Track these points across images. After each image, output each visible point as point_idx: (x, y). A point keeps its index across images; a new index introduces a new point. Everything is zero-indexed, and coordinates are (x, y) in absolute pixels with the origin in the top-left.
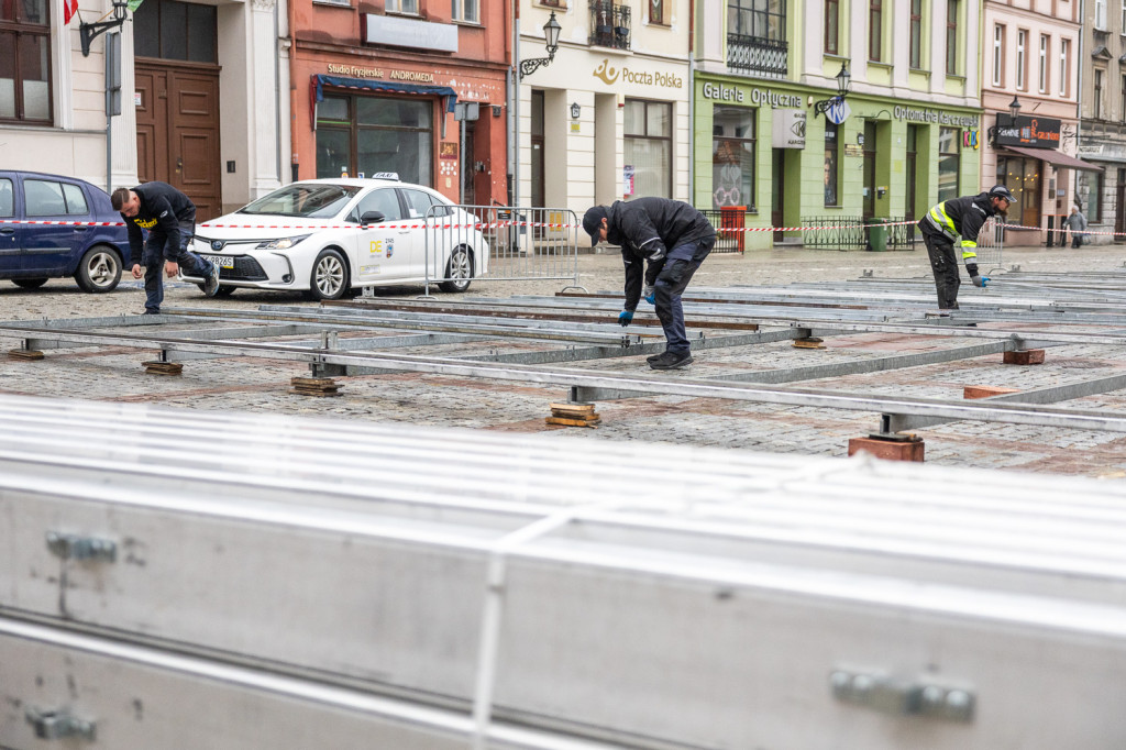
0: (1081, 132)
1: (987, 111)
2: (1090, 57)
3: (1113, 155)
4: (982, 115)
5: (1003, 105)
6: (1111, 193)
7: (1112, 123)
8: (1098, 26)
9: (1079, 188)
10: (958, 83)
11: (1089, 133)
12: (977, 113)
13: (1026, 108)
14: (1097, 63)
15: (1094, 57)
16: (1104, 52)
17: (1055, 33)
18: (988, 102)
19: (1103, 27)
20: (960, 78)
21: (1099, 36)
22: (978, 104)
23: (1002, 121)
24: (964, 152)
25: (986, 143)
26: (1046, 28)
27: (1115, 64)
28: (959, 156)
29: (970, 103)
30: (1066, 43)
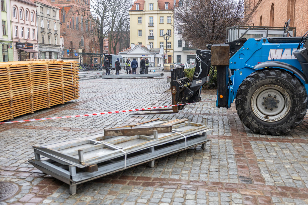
0: (39, 46)
3: (47, 50)
5: (17, 40)
6: (47, 56)
7: (46, 44)
9: (39, 56)
10: (6, 37)
11: (41, 46)
12: (13, 42)
13: (21, 41)
15: (41, 32)
16: (44, 31)
17: (31, 28)
18: (14, 40)
19: (43, 27)
20: (7, 36)
21: (42, 28)
22: (12, 41)
23: (17, 44)
24: (9, 49)
25: (14, 48)
26: (29, 27)
27: (46, 34)
28: (8, 50)
29: (9, 40)
30: (34, 30)
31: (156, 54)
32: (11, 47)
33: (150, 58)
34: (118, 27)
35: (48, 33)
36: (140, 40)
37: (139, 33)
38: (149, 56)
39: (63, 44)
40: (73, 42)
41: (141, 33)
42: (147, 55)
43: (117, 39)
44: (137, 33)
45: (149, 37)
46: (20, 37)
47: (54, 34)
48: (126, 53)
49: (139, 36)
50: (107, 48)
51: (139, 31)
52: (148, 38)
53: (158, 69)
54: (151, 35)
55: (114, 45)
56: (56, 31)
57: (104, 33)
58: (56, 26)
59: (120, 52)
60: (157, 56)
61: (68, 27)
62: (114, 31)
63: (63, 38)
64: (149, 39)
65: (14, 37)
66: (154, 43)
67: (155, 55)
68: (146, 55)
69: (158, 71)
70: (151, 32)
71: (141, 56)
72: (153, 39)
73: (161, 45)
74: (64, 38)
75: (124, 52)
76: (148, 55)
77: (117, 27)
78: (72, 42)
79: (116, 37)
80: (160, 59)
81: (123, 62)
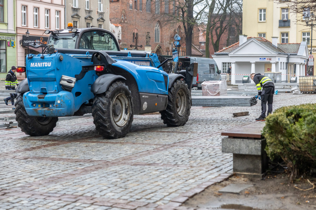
1: (18, 34)
2: (71, 17)
4: (17, 36)
5: (24, 32)
8: (75, 6)
12: (16, 35)
13: (32, 33)
14: (74, 19)
15: (72, 17)
16: (77, 15)
17: (53, 9)
18: (19, 31)
19: (77, 7)
20: (5, 24)
21: (74, 10)
22: (15, 32)
23: (25, 38)
24: (8, 48)
25: (19, 45)
26: (48, 7)
27: (82, 19)
28: (6, 50)
29: (10, 32)
30: (59, 12)
31: (291, 56)
32: (12, 45)
33: (277, 63)
34: (224, 6)
35: (86, 18)
36: (262, 28)
37: (261, 15)
38: (273, 61)
39: (120, 38)
40: (139, 34)
41: (264, 15)
42: (270, 58)
43: (221, 28)
44: (256, 14)
45: (280, 21)
46: (31, 25)
47: (98, 20)
48: (227, 55)
49: (261, 20)
50: (203, 45)
51: (261, 10)
52: (277, 24)
53: (288, 87)
54: (285, 19)
55: (215, 39)
56: (102, 14)
57: (194, 16)
58: (102, 5)
59: (217, 53)
60: (293, 60)
61: (131, 7)
62: (216, 12)
63: (120, 28)
64: (280, 26)
65: (19, 25)
66: (290, 35)
67: (288, 58)
68: (268, 58)
69: (286, 92)
70: (285, 13)
71: (258, 60)
72: (289, 26)
73: (304, 37)
74: (122, 27)
75: (224, 53)
76: (273, 59)
77: (222, 5)
78: (137, 34)
79: (219, 25)
80: (298, 66)
81: (216, 73)
